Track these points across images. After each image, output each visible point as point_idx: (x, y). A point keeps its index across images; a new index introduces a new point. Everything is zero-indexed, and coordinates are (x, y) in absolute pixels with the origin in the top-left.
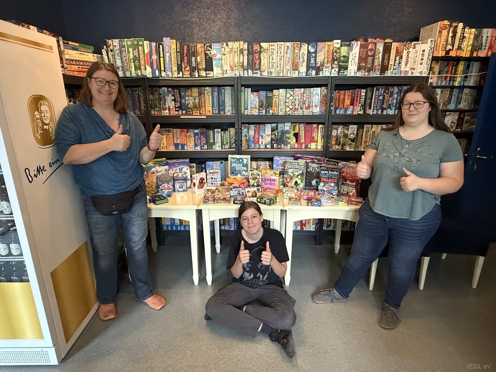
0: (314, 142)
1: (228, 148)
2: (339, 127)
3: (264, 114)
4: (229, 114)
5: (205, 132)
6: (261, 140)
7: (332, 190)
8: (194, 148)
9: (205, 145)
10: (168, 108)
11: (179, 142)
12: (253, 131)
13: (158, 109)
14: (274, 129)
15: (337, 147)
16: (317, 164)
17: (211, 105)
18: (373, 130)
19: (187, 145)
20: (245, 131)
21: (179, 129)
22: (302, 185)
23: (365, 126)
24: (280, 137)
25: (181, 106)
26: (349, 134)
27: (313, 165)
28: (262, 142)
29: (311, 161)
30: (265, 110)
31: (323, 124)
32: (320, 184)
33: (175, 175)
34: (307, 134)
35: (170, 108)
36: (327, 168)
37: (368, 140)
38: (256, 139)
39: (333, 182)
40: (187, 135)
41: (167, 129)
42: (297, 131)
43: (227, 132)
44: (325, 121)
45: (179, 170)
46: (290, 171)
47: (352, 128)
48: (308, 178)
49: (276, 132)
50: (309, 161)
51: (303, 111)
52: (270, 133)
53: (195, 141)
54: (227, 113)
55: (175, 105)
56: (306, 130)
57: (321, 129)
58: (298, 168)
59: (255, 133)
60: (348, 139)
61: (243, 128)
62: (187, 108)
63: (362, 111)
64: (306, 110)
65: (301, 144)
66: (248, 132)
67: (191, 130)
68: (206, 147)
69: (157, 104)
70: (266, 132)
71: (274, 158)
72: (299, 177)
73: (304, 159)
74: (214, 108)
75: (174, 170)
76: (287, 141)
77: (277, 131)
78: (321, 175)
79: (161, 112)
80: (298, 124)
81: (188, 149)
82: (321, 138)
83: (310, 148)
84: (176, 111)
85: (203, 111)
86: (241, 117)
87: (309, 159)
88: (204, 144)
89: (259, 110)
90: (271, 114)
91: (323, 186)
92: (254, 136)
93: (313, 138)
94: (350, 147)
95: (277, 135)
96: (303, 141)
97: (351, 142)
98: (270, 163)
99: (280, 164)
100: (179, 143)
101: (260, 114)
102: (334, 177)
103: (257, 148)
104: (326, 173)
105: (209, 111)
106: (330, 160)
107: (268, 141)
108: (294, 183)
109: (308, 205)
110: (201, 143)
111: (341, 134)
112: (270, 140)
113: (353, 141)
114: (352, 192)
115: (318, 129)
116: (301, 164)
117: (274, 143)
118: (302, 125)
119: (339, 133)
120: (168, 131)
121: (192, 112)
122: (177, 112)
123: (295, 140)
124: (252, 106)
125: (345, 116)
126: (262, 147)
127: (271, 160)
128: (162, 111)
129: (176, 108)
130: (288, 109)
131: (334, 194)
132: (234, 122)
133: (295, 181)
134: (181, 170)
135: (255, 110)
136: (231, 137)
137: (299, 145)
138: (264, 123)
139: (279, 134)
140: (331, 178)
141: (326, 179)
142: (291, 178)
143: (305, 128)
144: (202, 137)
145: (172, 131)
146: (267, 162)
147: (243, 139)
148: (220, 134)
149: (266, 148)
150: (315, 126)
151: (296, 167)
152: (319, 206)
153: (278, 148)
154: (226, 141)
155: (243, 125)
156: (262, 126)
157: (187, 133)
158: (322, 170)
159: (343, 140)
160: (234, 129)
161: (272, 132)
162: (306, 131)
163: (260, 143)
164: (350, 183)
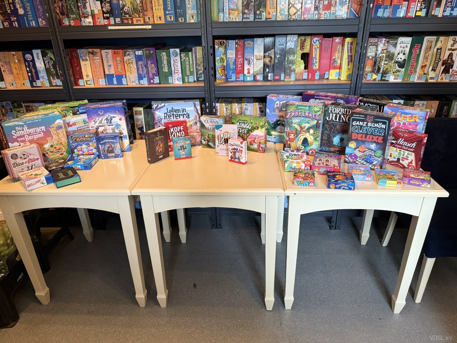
0: (335, 68)
1: (194, 81)
2: (381, 41)
3: (252, 19)
4: (192, 21)
5: (154, 55)
6: (246, 67)
7: (371, 156)
8: (138, 83)
9: (155, 77)
10: (90, 14)
11: (112, 72)
12: (234, 51)
13: (75, 16)
14: (269, 47)
15: (375, 76)
16: (344, 107)
17: (162, 7)
18: (439, 45)
19: (126, 77)
20: (220, 50)
21: (110, 51)
22: (315, 145)
23: (426, 38)
24: (278, 60)
25: (111, 9)
26: (396, 54)
27: (337, 111)
28: (249, 70)
29: (333, 102)
30: (253, 12)
31: (353, 35)
32: (350, 145)
33: (101, 129)
34: (324, 54)
35: (94, 14)
36: (366, 116)
37: (428, 64)
38: (240, 66)
39: (375, 142)
40: (125, 60)
41: (90, 50)
42: (306, 50)
43: (190, 53)
44: (358, 30)
45: (106, 121)
46: (296, 120)
47: (402, 42)
48: (326, 132)
49: (271, 53)
50: (330, 102)
51: (319, 13)
52: (262, 54)
53: (138, 70)
54: (190, 19)
55: (102, 8)
56: (323, 48)
57: (349, 46)
58: (310, 115)
59: (236, 55)
60: (393, 62)
61: (216, 47)
62: (122, 13)
63: (424, 11)
64: (323, 13)
65: (313, 72)
66: (225, 53)
67: (130, 51)
68: (157, 80)
69: (73, 7)
70: (256, 53)
71: (268, 97)
72: (312, 131)
73: (320, 99)
74: (167, 12)
75: (98, 122)
76: (290, 67)
77: (273, 50)
78: (351, 129)
79: (81, 21)
80: (310, 37)
81: (129, 83)
82: (347, 61)
83: (328, 79)
84: (104, 18)
85: (149, 18)
86: (211, 26)
87: (328, 98)
88: (153, 74)
89: (243, 13)
90: (264, 19)
91: (355, 149)
92: (236, 60)
93: (335, 61)
94: (395, 76)
95: (273, 56)
96: (316, 66)
97: (398, 68)
98: (261, 106)
99: (278, 108)
100: (113, 75)
101: (244, 20)
102: (378, 134)
103: (241, 81)
104: (361, 126)
105: (160, 18)
106: (365, 99)
107: (259, 68)
108: (302, 141)
109: (329, 187)
110: (148, 73)
111: (383, 53)
112: (262, 66)
113: (401, 65)
114: (408, 159)
115: (343, 45)
116: (316, 109)
117: (268, 72)
118: (317, 39)
119: (379, 52)
120: (92, 53)
121: (132, 19)
122: (106, 20)
123: (303, 66)
124: (232, 7)
125: (393, 20)
126: (249, 79)
127: (262, 100)
128: (82, 19)
129: (104, 13)
130: (293, 11)
131: (374, 163)
132: (200, 35)
133: (303, 139)
134: (109, 121)
135: (236, 13)
136: (198, 62)
137: (310, 74)
138: (252, 37)
139: (278, 56)
140: (372, 134)
141: (362, 137)
142: (297, 134)
143: (321, 44)
144: (149, 62)
145: (99, 54)
146: (257, 104)
147: (218, 65)
148: (178, 58)
149: (255, 79)
150: (337, 40)
151: (307, 114)
152: (350, 189)
153: (275, 80)
154: (190, 69)
155: (216, 41)
156: (248, 42)
157: (125, 56)
158: (354, 120)
159: (384, 64)
160: (201, 47)
161: (265, 52)
162: (323, 50)
163: (246, 72)
164: (405, 143)
